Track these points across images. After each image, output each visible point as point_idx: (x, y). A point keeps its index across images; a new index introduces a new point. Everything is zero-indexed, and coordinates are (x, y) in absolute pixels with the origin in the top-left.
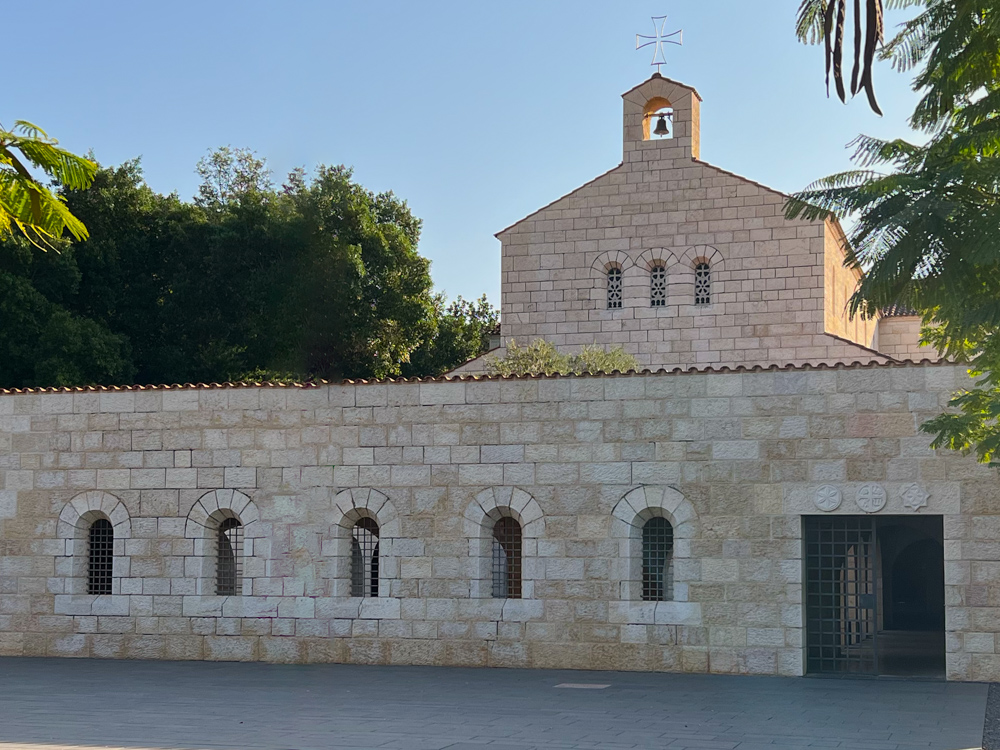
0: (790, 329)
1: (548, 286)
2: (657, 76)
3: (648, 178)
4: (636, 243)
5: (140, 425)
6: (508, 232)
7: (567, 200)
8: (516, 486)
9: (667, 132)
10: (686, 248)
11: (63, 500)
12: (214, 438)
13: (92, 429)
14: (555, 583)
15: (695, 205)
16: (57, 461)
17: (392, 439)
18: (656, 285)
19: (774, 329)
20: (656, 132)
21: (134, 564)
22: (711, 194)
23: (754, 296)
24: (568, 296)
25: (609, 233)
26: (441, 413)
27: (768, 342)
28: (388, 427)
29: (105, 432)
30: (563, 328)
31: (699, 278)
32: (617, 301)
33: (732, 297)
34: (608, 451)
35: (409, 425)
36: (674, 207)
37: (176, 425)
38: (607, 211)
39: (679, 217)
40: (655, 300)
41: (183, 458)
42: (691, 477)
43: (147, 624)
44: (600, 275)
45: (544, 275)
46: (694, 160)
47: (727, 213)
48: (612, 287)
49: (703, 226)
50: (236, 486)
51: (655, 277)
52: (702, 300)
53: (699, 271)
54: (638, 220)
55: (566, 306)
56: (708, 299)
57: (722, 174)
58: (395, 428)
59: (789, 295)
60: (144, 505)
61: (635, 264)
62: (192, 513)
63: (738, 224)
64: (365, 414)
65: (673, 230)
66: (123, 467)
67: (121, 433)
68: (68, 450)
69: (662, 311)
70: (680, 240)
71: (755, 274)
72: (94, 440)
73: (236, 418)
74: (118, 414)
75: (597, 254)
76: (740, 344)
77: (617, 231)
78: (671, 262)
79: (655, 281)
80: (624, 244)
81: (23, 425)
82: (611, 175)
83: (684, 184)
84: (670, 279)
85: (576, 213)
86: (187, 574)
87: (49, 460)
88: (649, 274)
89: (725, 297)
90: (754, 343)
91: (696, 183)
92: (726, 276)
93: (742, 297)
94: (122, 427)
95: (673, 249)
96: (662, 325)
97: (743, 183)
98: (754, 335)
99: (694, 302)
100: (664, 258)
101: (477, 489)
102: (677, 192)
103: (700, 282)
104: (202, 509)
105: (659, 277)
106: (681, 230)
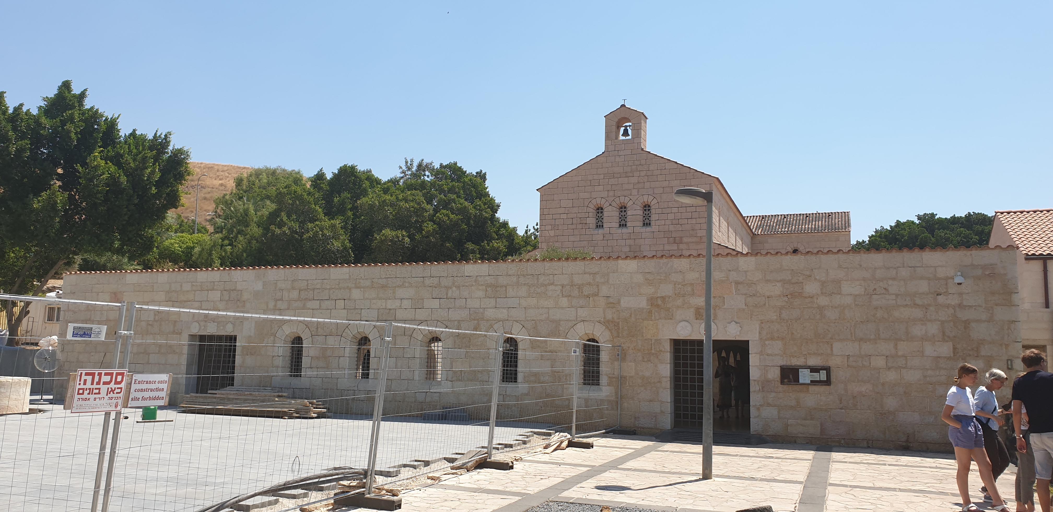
0: (694, 240)
1: (564, 216)
2: (623, 106)
3: (618, 159)
4: (611, 193)
5: (318, 286)
6: (544, 188)
7: (575, 171)
8: (515, 321)
9: (628, 135)
10: (638, 196)
11: (278, 326)
12: (356, 294)
13: (293, 288)
14: (536, 374)
15: (643, 174)
16: (275, 306)
17: (449, 295)
18: (622, 216)
19: (685, 240)
20: (623, 135)
21: (313, 360)
22: (651, 168)
23: (674, 222)
24: (575, 222)
25: (597, 188)
26: (476, 281)
27: (681, 246)
28: (448, 288)
29: (300, 290)
30: (572, 238)
31: (645, 212)
32: (601, 225)
33: (663, 222)
34: (564, 302)
35: (458, 287)
36: (631, 175)
37: (337, 287)
38: (596, 177)
39: (634, 180)
40: (621, 223)
41: (340, 304)
42: (609, 317)
44: (592, 210)
45: (562, 211)
46: (642, 149)
47: (660, 178)
48: (598, 217)
49: (647, 185)
50: (367, 319)
51: (622, 211)
52: (647, 224)
53: (645, 208)
54: (612, 181)
55: (574, 227)
56: (650, 223)
57: (657, 157)
58: (451, 288)
59: (694, 221)
60: (319, 329)
61: (610, 205)
62: (344, 334)
63: (666, 184)
64: (436, 281)
65: (631, 186)
66: (309, 309)
67: (309, 290)
68: (281, 300)
69: (624, 230)
70: (635, 192)
71: (675, 210)
72: (295, 294)
73: (368, 283)
74: (307, 280)
75: (590, 199)
76: (667, 247)
77: (601, 188)
78: (630, 203)
79: (621, 214)
80: (605, 194)
81: (259, 286)
82: (598, 158)
83: (637, 163)
84: (629, 213)
85: (581, 178)
86: (340, 366)
87: (271, 305)
88: (618, 210)
89: (658, 223)
90: (675, 247)
91: (643, 162)
92: (659, 211)
93: (668, 222)
94: (309, 288)
95: (631, 197)
96: (624, 237)
97: (669, 162)
98: (675, 243)
99: (642, 225)
100: (626, 202)
101: (493, 322)
102: (633, 167)
103: (646, 214)
104: (349, 331)
105: (623, 212)
106: (635, 187)
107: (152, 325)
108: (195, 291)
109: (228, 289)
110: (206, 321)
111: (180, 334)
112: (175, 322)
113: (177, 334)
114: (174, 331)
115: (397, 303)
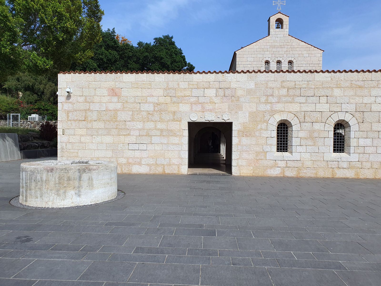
3: (277, 39)
4: (273, 56)
5: (304, 86)
10: (287, 58)
11: (270, 115)
12: (337, 92)
13: (283, 87)
15: (289, 47)
16: (267, 100)
21: (302, 140)
22: (293, 44)
25: (266, 53)
29: (289, 89)
36: (283, 47)
37: (321, 87)
38: (266, 47)
39: (285, 50)
41: (323, 100)
43: (309, 164)
44: (263, 63)
45: (249, 63)
47: (297, 49)
48: (266, 67)
49: (291, 52)
50: (347, 111)
53: (289, 64)
54: (274, 50)
57: (296, 39)
60: (306, 118)
61: (273, 61)
63: (300, 52)
65: (284, 53)
66: (297, 102)
67: (296, 89)
68: (272, 95)
70: (285, 56)
71: (304, 65)
72: (284, 92)
73: (348, 84)
74: (295, 81)
75: (263, 58)
77: (268, 52)
80: (270, 56)
81: (251, 85)
82: (267, 38)
83: (286, 41)
84: (282, 66)
85: (257, 47)
87: (263, 99)
88: (276, 64)
91: (289, 41)
92: (297, 65)
94: (296, 87)
95: (283, 57)
97: (301, 42)
100: (281, 60)
102: (284, 43)
103: (289, 67)
104: (332, 120)
105: (278, 65)
106: (285, 53)
107: (152, 115)
108: (192, 89)
109: (222, 87)
110: (203, 112)
111: (180, 121)
112: (174, 112)
113: (177, 121)
114: (174, 119)
115: (373, 99)
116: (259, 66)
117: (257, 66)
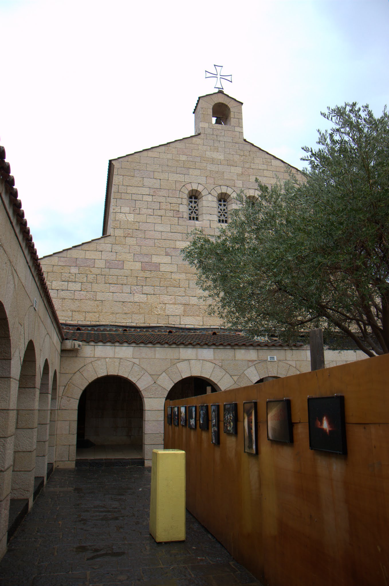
2: (221, 91)
4: (211, 180)
6: (120, 160)
7: (163, 147)
10: (243, 189)
22: (256, 161)
24: (163, 207)
25: (192, 171)
32: (195, 216)
40: (221, 219)
44: (185, 197)
46: (245, 140)
48: (191, 207)
51: (221, 205)
54: (211, 167)
57: (261, 151)
61: (209, 193)
65: (235, 177)
77: (198, 171)
79: (220, 208)
80: (203, 180)
82: (193, 138)
83: (239, 152)
85: (169, 156)
88: (217, 202)
91: (246, 153)
95: (234, 188)
100: (228, 193)
106: (239, 178)
116: (174, 200)
117: (169, 200)
